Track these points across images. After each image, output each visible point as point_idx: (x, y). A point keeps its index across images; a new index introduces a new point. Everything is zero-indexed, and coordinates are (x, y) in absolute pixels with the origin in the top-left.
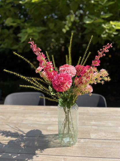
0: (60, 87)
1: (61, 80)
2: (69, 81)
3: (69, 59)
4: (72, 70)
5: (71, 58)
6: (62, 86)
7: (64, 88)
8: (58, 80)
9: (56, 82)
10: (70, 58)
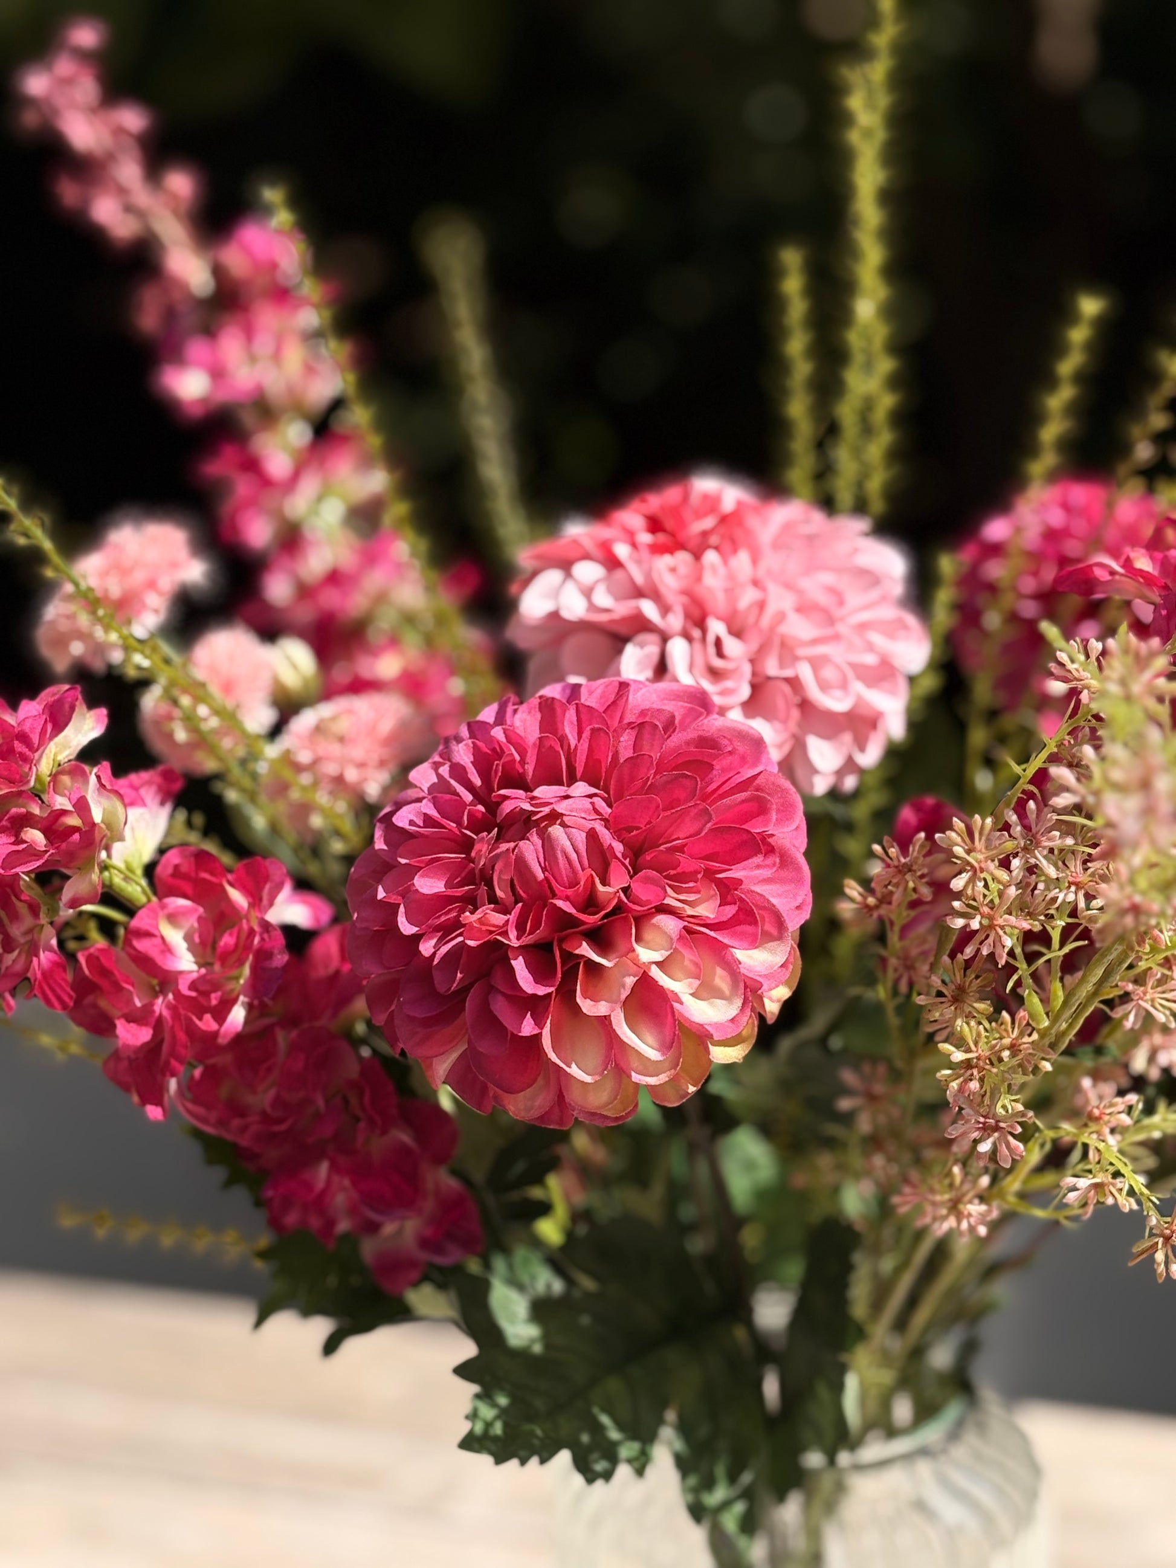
0: (501, 1008)
1: (530, 849)
2: (727, 891)
3: (854, 339)
4: (799, 628)
5: (890, 311)
6: (535, 1006)
7: (594, 1053)
8: (483, 846)
9: (429, 885)
10: (880, 333)
